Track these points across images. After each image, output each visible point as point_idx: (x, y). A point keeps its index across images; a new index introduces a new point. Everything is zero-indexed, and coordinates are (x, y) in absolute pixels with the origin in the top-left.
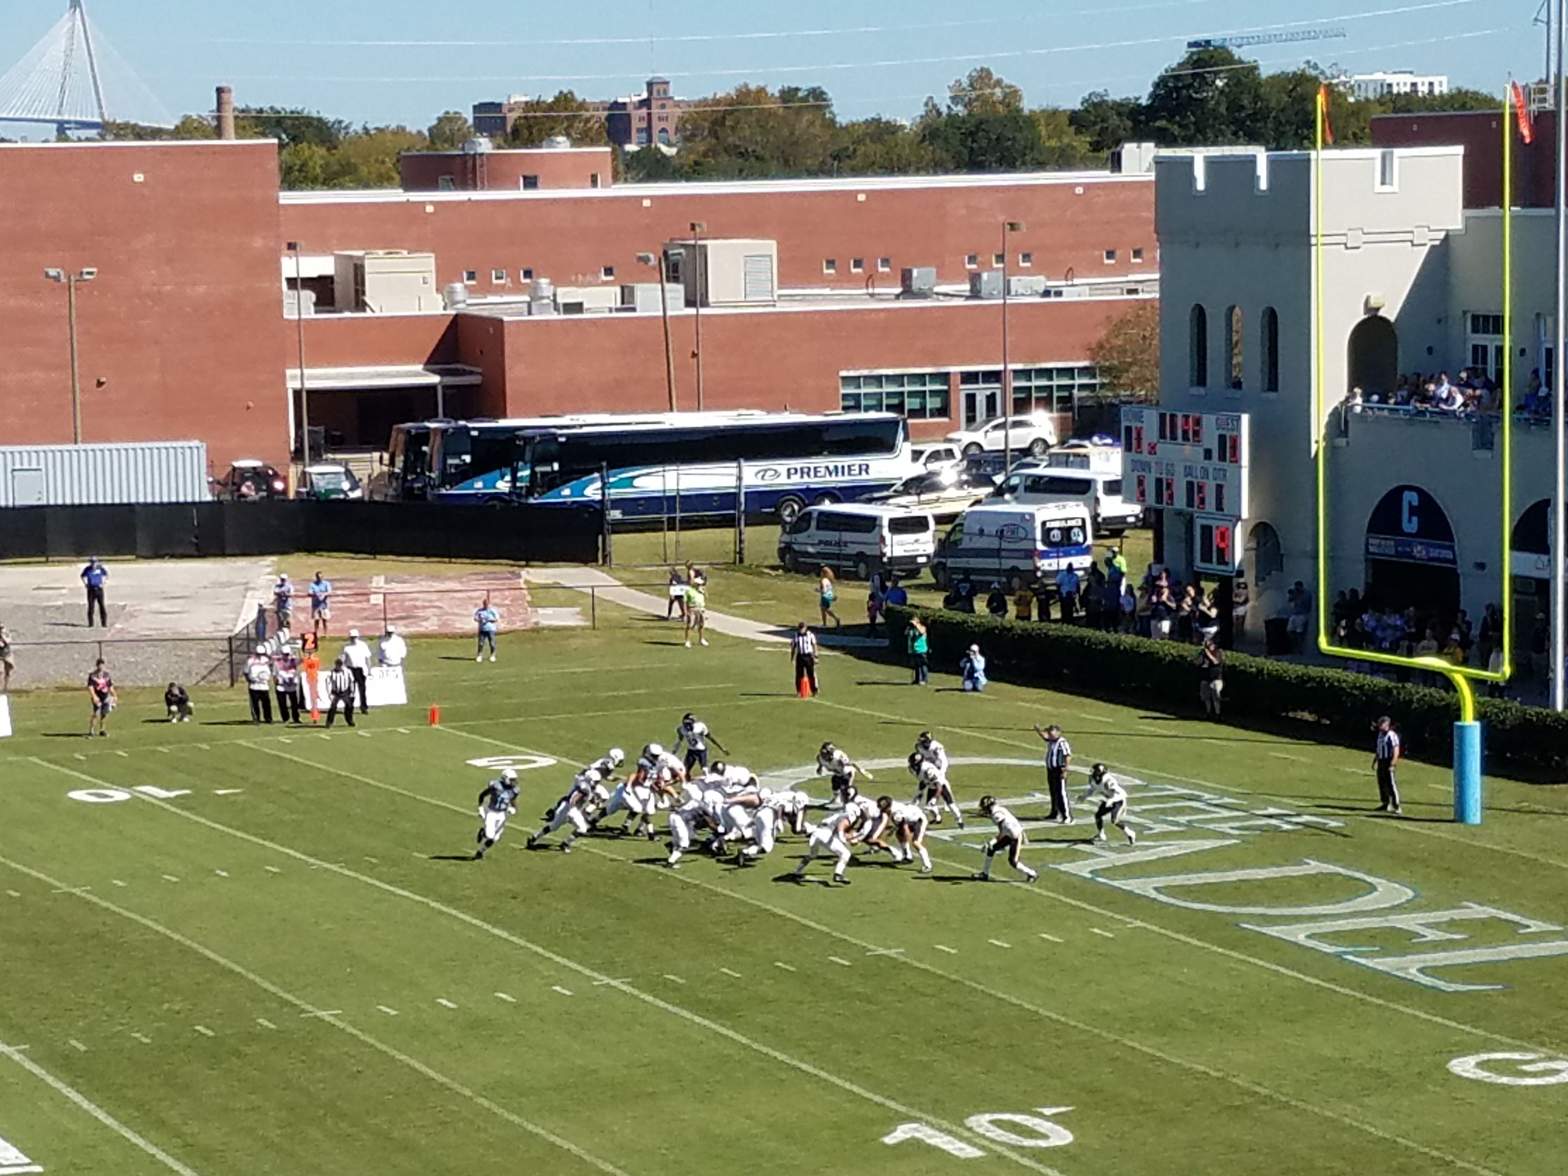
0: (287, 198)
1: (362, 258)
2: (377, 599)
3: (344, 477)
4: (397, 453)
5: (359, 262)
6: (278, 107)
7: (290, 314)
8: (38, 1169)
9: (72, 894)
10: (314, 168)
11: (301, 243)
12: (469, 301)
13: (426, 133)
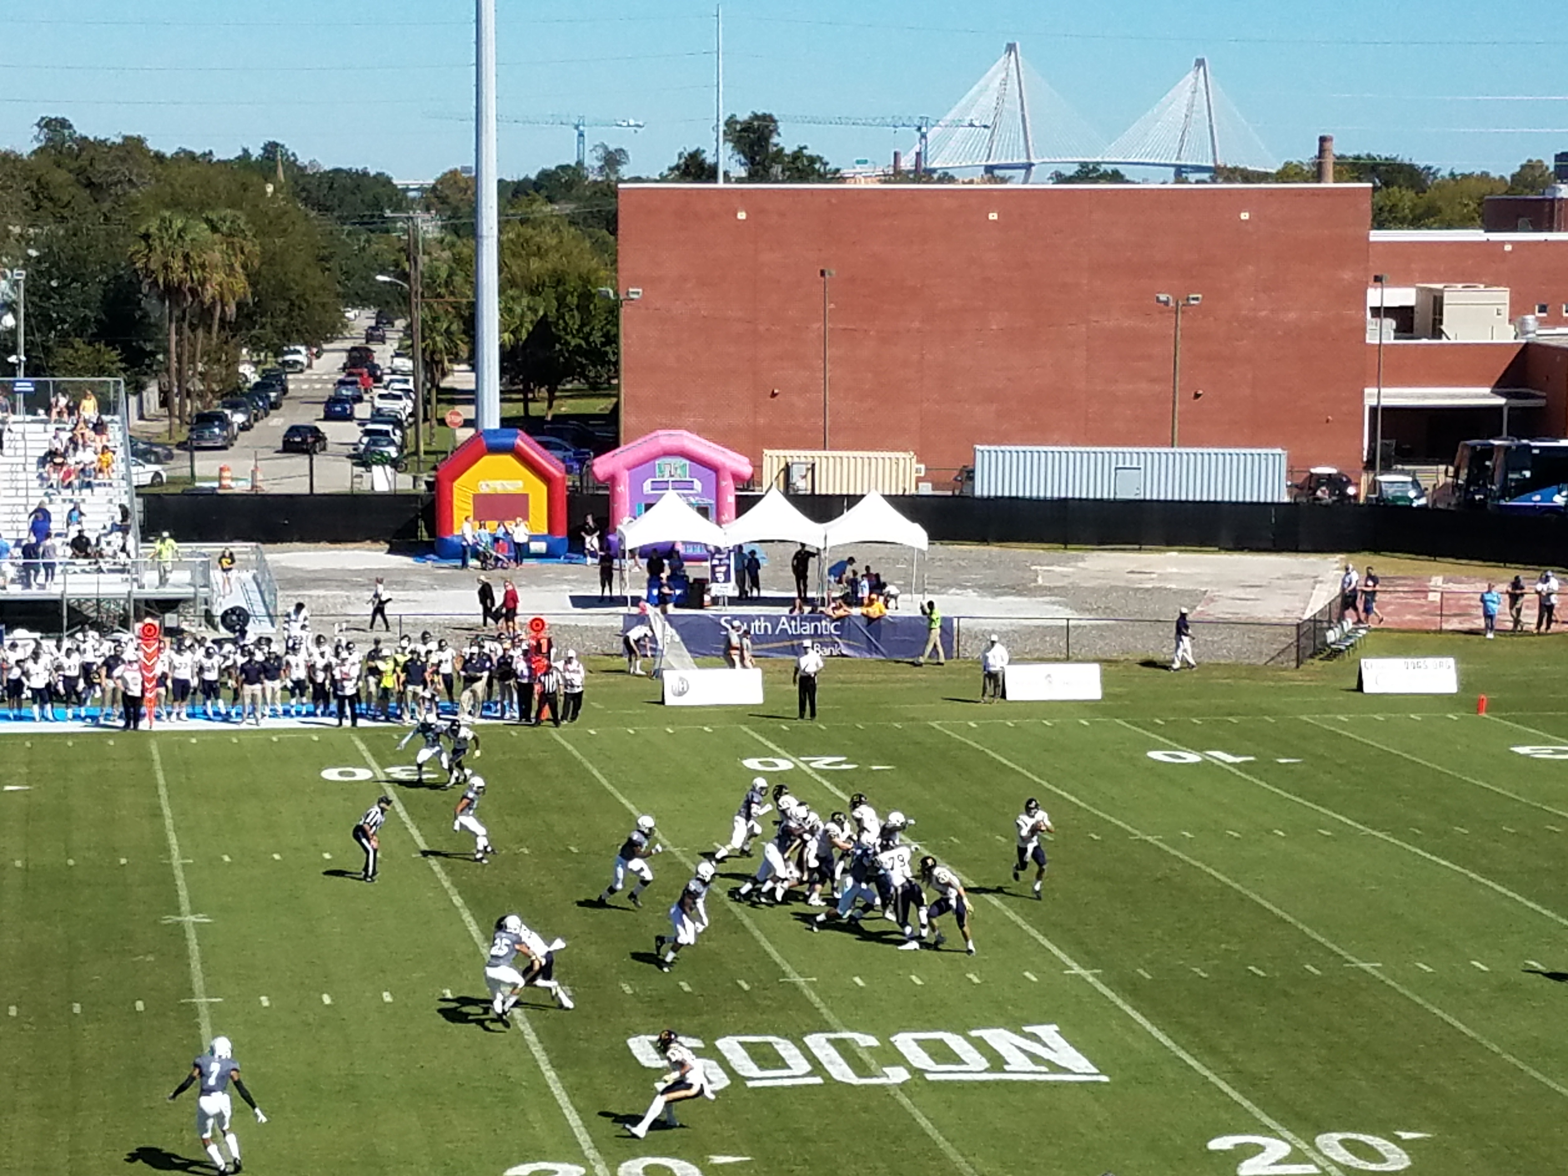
0: (1377, 236)
1: (1442, 291)
2: (1435, 597)
3: (1410, 486)
4: (1462, 465)
5: (1437, 294)
6: (1374, 154)
7: (1372, 339)
8: (1104, 1079)
9: (1146, 841)
10: (1404, 209)
11: (1387, 276)
12: (1539, 332)
13: (1509, 178)
